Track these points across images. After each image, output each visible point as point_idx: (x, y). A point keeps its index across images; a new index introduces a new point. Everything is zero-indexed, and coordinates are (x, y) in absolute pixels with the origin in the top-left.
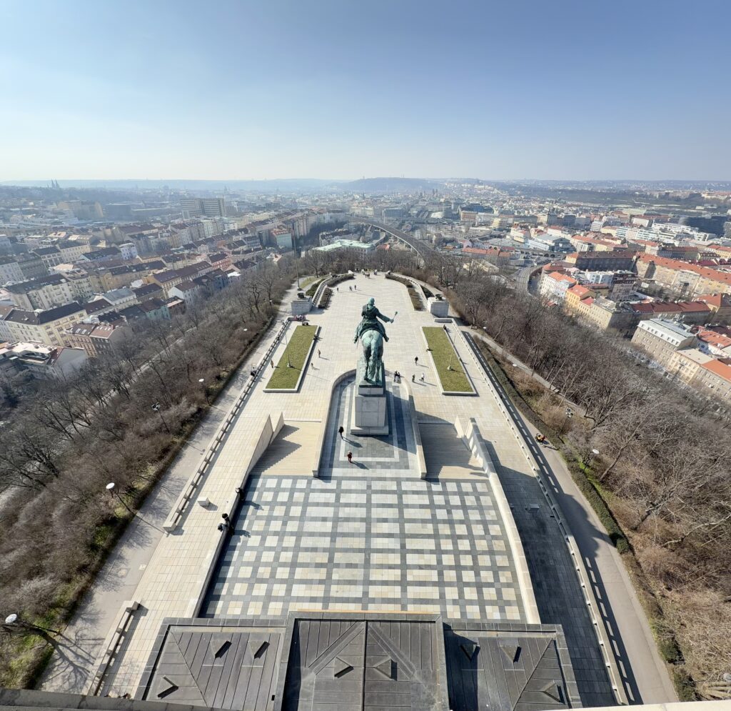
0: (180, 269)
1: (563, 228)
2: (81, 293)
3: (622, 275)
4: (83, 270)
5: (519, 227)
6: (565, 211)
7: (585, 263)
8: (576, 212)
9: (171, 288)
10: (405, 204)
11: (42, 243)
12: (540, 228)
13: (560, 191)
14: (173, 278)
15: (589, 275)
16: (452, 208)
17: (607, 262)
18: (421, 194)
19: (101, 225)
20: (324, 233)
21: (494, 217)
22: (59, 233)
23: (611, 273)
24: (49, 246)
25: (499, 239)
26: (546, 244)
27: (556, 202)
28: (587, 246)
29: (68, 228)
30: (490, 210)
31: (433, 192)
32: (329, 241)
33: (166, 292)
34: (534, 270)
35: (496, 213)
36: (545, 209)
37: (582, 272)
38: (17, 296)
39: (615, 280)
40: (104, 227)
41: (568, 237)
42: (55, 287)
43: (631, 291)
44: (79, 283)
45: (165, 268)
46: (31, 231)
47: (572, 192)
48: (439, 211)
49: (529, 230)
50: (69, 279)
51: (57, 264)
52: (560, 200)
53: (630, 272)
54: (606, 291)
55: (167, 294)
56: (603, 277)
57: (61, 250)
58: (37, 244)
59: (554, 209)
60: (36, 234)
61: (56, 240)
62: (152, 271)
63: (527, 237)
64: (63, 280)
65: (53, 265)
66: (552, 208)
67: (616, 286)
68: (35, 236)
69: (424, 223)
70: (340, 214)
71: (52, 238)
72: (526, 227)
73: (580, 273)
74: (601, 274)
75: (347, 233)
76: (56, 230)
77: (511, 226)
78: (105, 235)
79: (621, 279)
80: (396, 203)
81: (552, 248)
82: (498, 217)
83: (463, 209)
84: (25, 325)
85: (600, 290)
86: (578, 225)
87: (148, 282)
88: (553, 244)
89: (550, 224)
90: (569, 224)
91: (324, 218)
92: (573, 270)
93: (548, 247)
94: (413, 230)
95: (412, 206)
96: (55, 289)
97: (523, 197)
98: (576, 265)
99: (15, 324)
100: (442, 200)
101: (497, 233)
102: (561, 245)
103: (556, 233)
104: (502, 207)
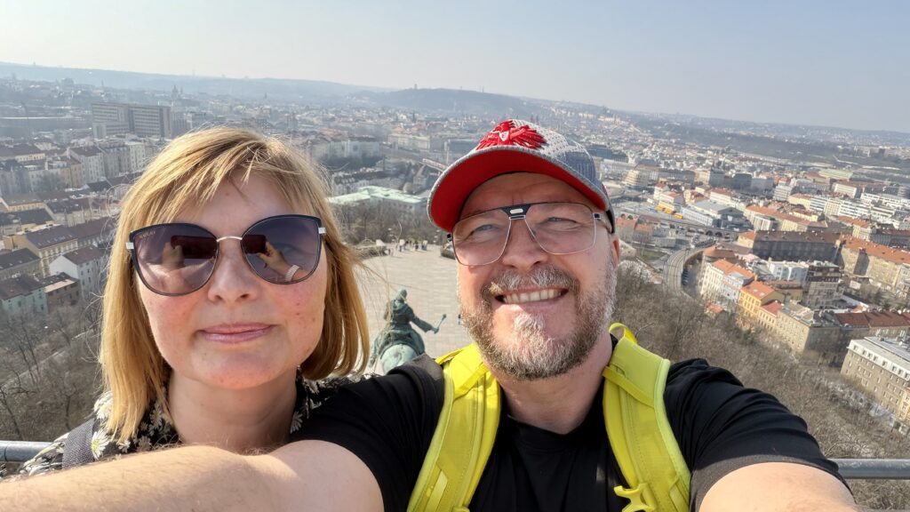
0: (78, 225)
1: (733, 192)
3: (820, 269)
5: (667, 187)
6: (737, 168)
7: (766, 248)
8: (752, 169)
9: (55, 258)
12: (699, 190)
13: (729, 135)
14: (63, 241)
15: (772, 267)
17: (799, 248)
20: (341, 174)
21: (629, 168)
23: (804, 265)
25: (636, 204)
26: (708, 215)
27: (723, 152)
28: (769, 222)
30: (622, 157)
32: (348, 188)
33: (45, 265)
34: (691, 255)
35: (631, 161)
36: (707, 161)
37: (763, 261)
39: (811, 276)
41: (741, 206)
43: (836, 294)
45: (49, 223)
47: (747, 138)
49: (682, 193)
52: (729, 149)
53: (831, 265)
54: (798, 293)
55: (47, 270)
56: (793, 271)
59: (720, 163)
62: (24, 227)
63: (680, 203)
66: (716, 162)
67: (813, 284)
70: (371, 143)
72: (677, 187)
73: (759, 263)
74: (790, 266)
75: (382, 175)
77: (654, 185)
79: (820, 274)
80: (469, 132)
81: (717, 223)
82: (635, 168)
85: (791, 291)
86: (756, 189)
87: (14, 247)
88: (719, 217)
89: (714, 185)
90: (741, 186)
91: (343, 149)
92: (750, 257)
93: (711, 221)
97: (674, 141)
98: (754, 251)
101: (634, 193)
102: (730, 218)
103: (723, 200)
104: (642, 154)
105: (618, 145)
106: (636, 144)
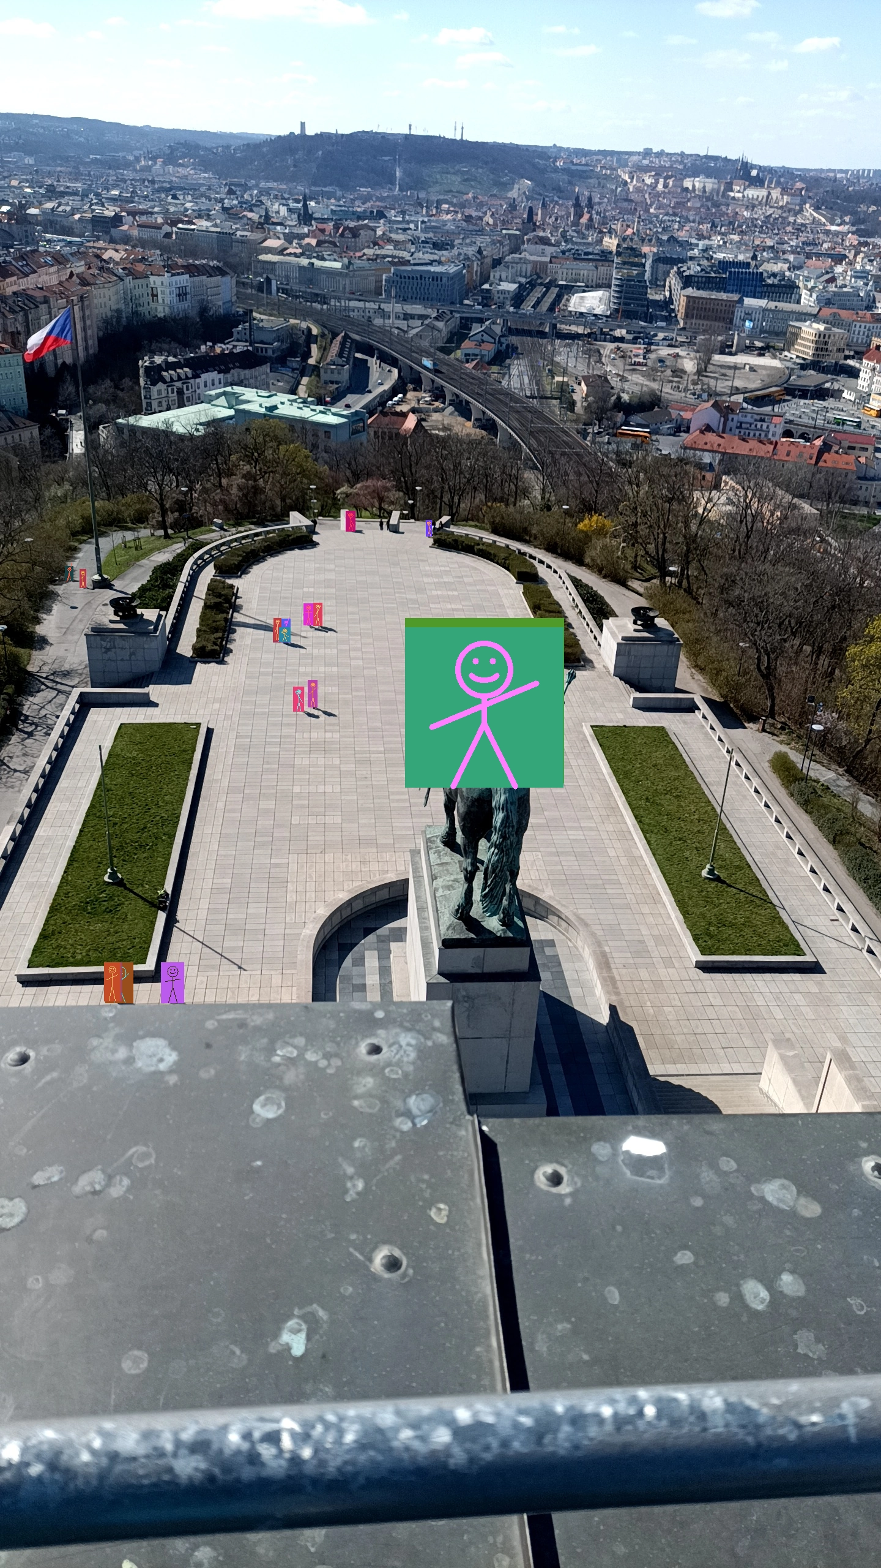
10: (471, 251)
16: (647, 276)
18: (531, 212)
20: (158, 360)
21: (803, 316)
25: (819, 404)
30: (787, 289)
31: (577, 205)
32: (180, 392)
35: (807, 300)
48: (598, 287)
69: (542, 335)
70: (217, 279)
77: (859, 355)
80: (436, 246)
82: (815, 317)
83: (687, 281)
91: (154, 296)
94: (501, 358)
95: (496, 263)
100: (611, 243)
101: (812, 378)
104: (833, 280)
105: (776, 259)
106: (818, 255)
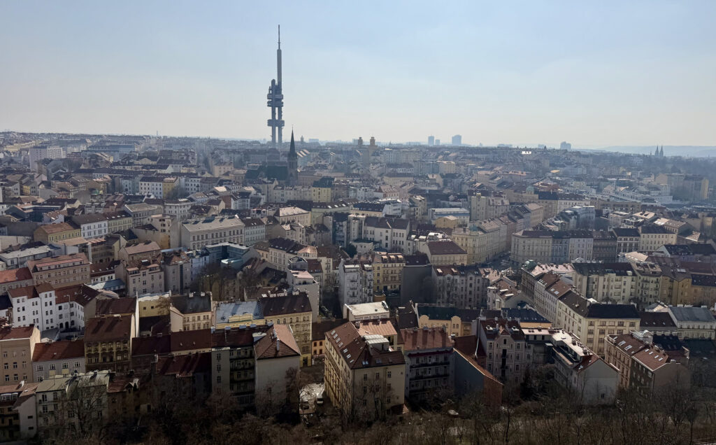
2: (642, 295)
4: (657, 266)
11: (625, 221)
19: (702, 210)
22: (646, 213)
24: (631, 227)
29: (659, 208)
38: (579, 276)
40: (706, 214)
42: (619, 277)
44: (646, 281)
46: (618, 206)
50: (637, 273)
51: (630, 251)
57: (642, 235)
58: (620, 222)
60: (621, 210)
61: (641, 220)
64: (630, 272)
65: (625, 251)
68: (621, 213)
71: (637, 218)
76: (644, 209)
78: (702, 224)
84: (572, 312)
96: (617, 280)
99: (565, 306)
